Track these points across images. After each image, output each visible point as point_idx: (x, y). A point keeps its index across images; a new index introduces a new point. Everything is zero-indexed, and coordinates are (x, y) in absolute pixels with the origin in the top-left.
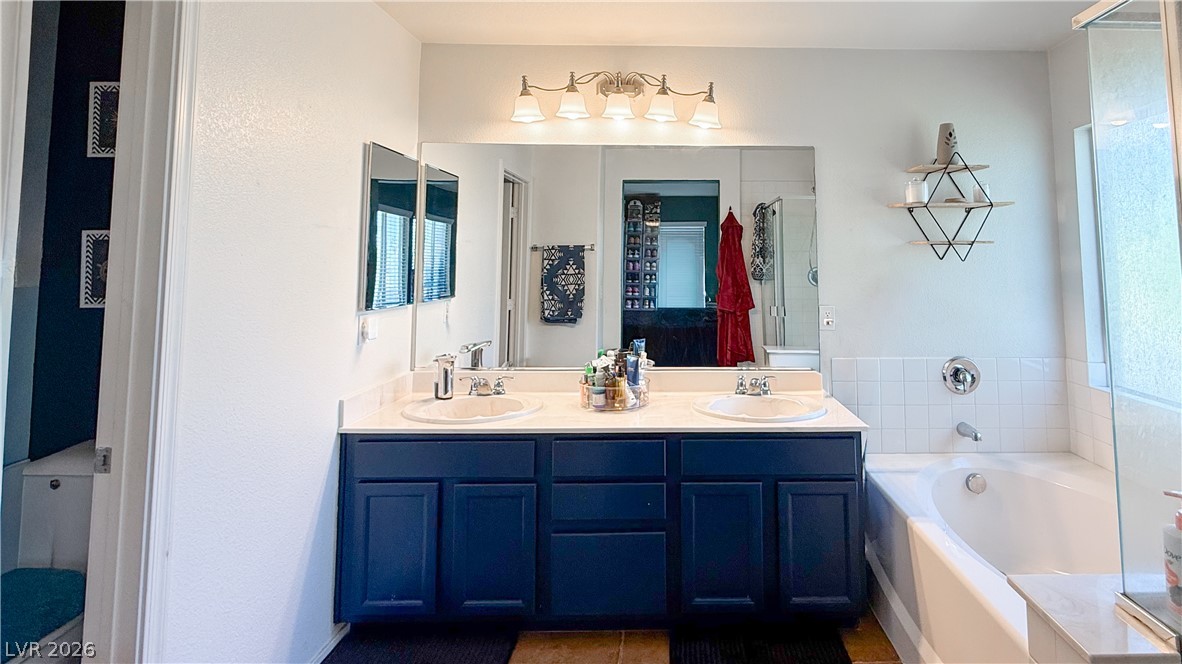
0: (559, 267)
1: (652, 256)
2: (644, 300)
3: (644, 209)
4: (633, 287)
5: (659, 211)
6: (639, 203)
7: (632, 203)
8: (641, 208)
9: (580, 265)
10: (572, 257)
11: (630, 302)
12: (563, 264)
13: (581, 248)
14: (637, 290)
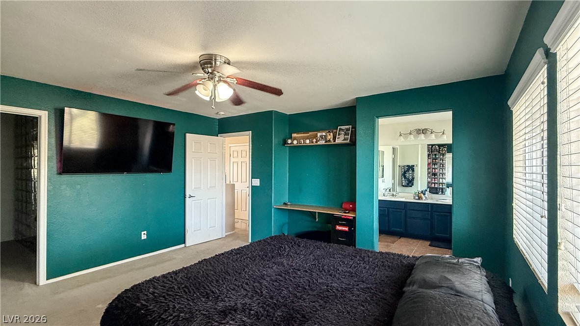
0: (407, 171)
1: (443, 167)
2: (440, 184)
3: (439, 149)
4: (434, 178)
5: (446, 149)
6: (437, 146)
7: (434, 147)
8: (438, 148)
9: (413, 170)
10: (411, 168)
11: (433, 184)
12: (408, 170)
13: (414, 166)
14: (436, 179)
